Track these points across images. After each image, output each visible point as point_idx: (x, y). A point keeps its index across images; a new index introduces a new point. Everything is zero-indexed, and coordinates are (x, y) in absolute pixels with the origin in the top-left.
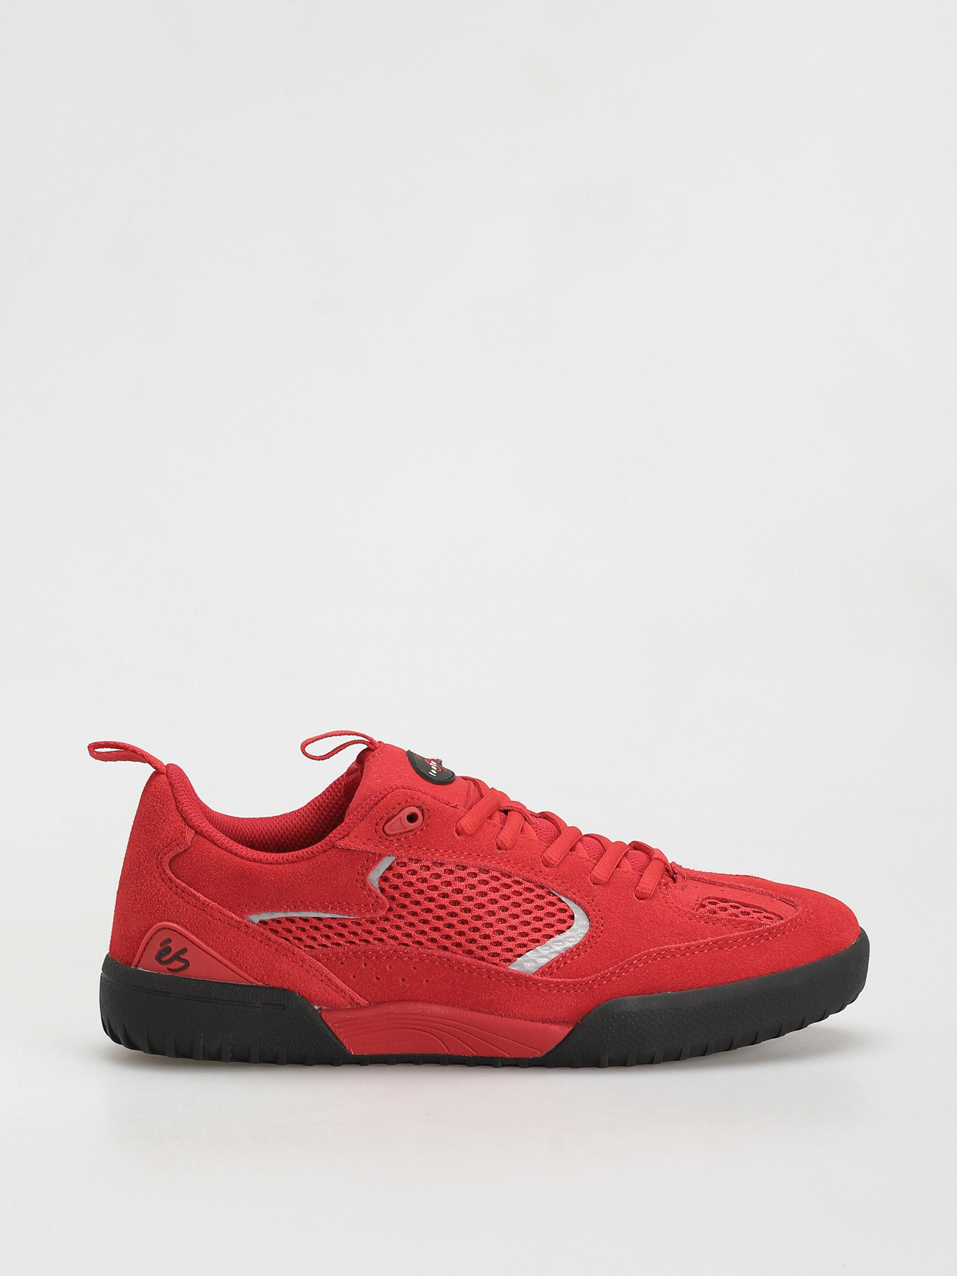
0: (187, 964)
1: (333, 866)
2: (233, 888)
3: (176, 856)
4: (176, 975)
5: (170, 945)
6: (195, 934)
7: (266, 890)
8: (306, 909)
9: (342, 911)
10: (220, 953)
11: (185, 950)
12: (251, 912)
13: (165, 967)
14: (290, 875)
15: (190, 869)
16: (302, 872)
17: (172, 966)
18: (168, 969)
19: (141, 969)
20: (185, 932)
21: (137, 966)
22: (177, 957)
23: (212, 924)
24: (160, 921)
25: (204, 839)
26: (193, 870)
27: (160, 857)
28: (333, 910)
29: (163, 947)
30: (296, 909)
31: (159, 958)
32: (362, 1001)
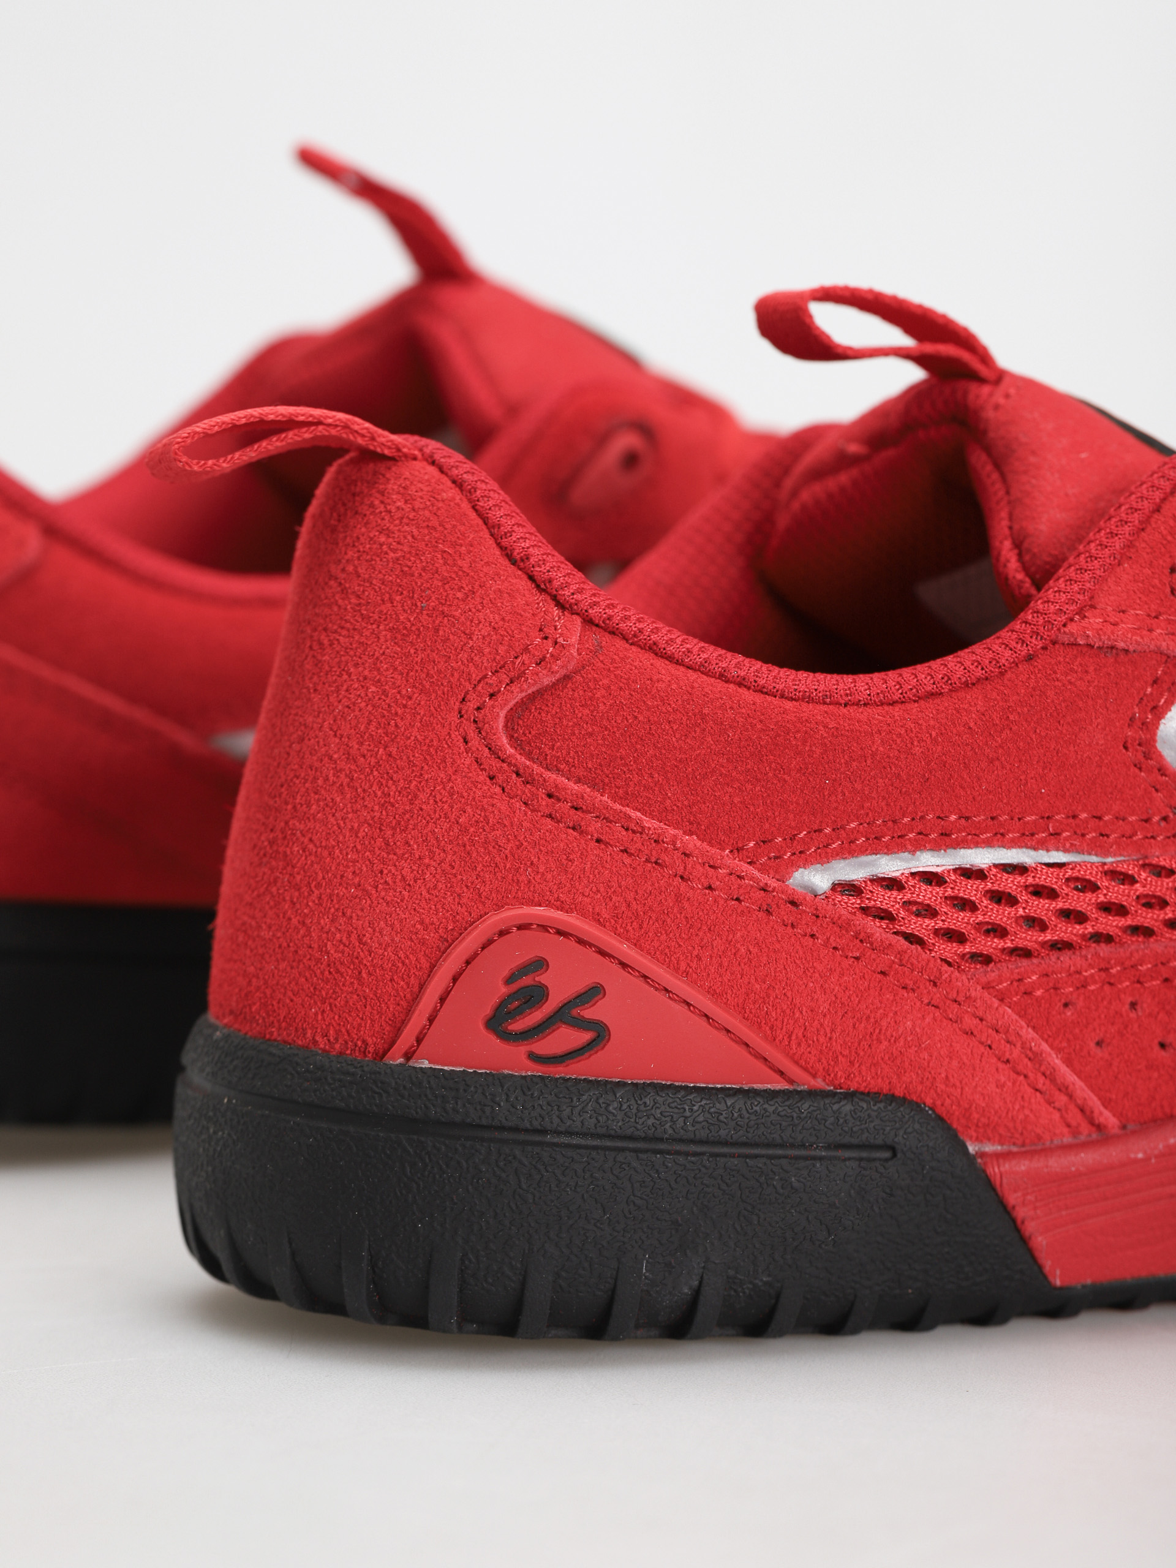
0: (600, 1034)
1: (1064, 701)
2: (749, 787)
3: (532, 697)
4: (559, 1072)
5: (544, 978)
6: (628, 940)
7: (858, 786)
8: (973, 840)
9: (1077, 841)
10: (712, 993)
11: (595, 992)
12: (803, 859)
13: (520, 1051)
14: (934, 734)
15: (591, 734)
16: (972, 725)
17: (550, 1045)
18: (533, 1057)
19: (425, 1064)
20: (597, 933)
21: (408, 1056)
22: (562, 1015)
23: (686, 905)
24: (499, 907)
25: (620, 643)
26: (604, 739)
27: (471, 705)
28: (1053, 840)
29: (515, 987)
30: (945, 840)
31: (497, 1022)
32: (1108, 1118)
